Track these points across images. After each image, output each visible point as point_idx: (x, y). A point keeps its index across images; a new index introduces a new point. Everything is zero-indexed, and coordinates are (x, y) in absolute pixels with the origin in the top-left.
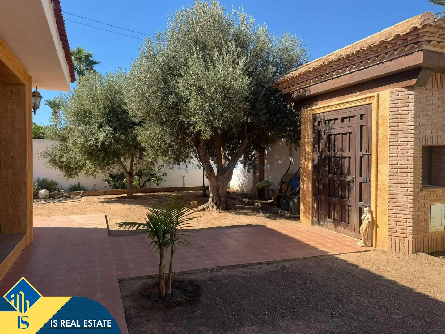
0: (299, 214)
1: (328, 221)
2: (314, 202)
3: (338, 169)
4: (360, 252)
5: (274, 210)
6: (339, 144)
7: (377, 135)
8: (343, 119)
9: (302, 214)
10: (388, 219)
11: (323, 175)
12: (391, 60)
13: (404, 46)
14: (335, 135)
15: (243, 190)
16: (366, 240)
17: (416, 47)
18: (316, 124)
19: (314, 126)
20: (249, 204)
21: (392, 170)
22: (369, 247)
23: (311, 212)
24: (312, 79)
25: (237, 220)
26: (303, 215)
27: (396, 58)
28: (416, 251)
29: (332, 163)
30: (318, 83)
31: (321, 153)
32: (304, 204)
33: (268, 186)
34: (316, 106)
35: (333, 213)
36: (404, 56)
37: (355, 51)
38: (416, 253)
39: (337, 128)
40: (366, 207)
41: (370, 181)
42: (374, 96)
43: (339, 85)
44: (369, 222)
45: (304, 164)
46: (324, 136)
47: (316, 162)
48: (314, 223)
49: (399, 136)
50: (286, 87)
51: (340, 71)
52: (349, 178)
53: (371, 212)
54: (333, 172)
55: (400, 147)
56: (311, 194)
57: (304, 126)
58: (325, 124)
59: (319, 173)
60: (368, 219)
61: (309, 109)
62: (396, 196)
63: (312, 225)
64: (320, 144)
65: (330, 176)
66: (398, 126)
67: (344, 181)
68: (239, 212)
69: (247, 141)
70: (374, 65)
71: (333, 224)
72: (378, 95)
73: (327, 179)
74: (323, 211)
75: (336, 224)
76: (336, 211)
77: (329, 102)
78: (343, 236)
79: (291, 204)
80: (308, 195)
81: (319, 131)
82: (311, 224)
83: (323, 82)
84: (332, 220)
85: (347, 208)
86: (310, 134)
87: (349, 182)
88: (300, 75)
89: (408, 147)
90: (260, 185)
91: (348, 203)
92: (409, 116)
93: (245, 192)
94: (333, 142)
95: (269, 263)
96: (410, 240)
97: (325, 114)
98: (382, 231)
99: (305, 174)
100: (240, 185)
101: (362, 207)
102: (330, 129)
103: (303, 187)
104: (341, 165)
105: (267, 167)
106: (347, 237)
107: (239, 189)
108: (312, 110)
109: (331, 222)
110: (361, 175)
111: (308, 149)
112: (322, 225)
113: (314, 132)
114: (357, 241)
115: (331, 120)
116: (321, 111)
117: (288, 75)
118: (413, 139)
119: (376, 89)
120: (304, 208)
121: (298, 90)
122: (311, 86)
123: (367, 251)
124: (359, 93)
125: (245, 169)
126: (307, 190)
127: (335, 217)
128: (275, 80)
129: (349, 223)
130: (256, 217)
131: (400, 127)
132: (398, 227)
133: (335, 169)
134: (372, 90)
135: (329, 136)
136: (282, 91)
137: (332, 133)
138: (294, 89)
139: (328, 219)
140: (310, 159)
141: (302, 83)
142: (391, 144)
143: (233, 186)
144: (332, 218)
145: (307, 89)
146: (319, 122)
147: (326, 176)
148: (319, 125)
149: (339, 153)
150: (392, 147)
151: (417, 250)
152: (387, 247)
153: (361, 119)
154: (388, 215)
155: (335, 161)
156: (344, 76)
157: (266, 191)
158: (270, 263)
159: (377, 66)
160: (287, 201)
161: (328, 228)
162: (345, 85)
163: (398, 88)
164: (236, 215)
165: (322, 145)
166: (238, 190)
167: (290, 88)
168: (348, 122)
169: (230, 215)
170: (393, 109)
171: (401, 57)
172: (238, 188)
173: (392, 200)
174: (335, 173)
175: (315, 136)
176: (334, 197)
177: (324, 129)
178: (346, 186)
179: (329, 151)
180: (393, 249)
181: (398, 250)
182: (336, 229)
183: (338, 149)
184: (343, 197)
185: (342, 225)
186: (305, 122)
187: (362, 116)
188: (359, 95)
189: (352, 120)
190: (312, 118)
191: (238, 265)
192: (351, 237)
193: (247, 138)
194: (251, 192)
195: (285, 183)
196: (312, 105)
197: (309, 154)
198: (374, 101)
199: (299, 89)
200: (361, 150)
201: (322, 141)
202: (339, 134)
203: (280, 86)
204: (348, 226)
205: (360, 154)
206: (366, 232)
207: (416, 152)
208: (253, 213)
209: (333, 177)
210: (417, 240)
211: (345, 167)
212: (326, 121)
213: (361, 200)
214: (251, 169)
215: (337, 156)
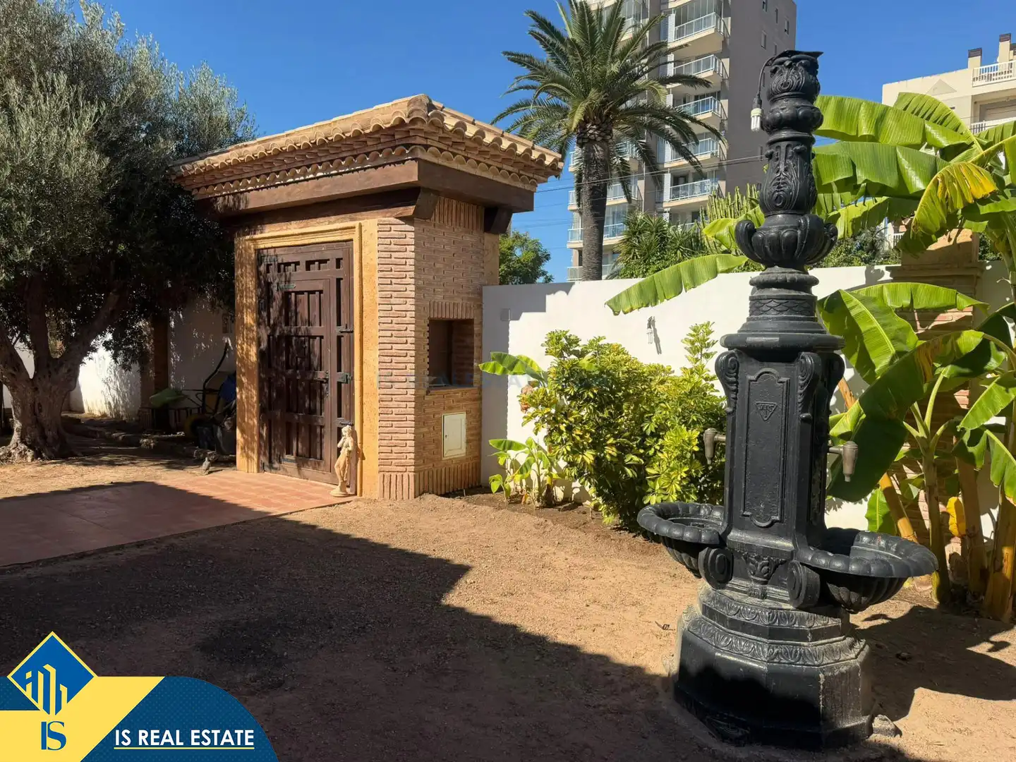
0: (235, 454)
1: (287, 460)
2: (261, 425)
3: (303, 359)
4: (330, 506)
5: (184, 451)
6: (303, 310)
7: (361, 297)
8: (309, 264)
9: (239, 452)
10: (378, 443)
11: (276, 370)
12: (376, 167)
13: (391, 147)
14: (297, 293)
15: (117, 413)
16: (345, 485)
17: (407, 152)
18: (262, 268)
19: (259, 273)
20: (126, 442)
21: (383, 359)
22: (350, 495)
23: (255, 445)
24: (249, 179)
25: (85, 477)
26: (242, 454)
27: (383, 165)
28: (419, 493)
29: (292, 346)
30: (262, 189)
31: (273, 328)
32: (243, 432)
33: (175, 401)
34: (262, 233)
35: (295, 443)
36: (394, 163)
37: (318, 138)
38: (420, 495)
39: (300, 280)
40: (346, 425)
41: (353, 378)
42: (354, 228)
43: (297, 198)
44: (349, 452)
45: (242, 349)
46: (277, 295)
47: (264, 345)
48: (261, 468)
49: (393, 301)
50: (200, 185)
51: (298, 171)
52: (321, 375)
53: (353, 434)
54: (294, 364)
55: (395, 320)
56: (255, 410)
57: (239, 272)
58: (279, 271)
59: (270, 366)
60: (348, 446)
61: (248, 237)
62: (390, 404)
63: (258, 472)
64: (271, 310)
65: (290, 371)
66: (391, 284)
67: (312, 381)
68: (96, 460)
69: (117, 297)
70: (353, 171)
71: (294, 465)
72: (361, 226)
73: (284, 378)
74: (278, 442)
75: (301, 463)
76: (300, 440)
77: (285, 228)
78: (311, 484)
79: (219, 434)
80: (249, 411)
81: (268, 284)
82: (255, 470)
83: (270, 187)
84: (292, 457)
85: (318, 430)
86: (252, 289)
87: (322, 382)
88: (224, 167)
89: (407, 319)
90: (158, 398)
91: (320, 421)
92: (407, 268)
93: (124, 418)
94: (293, 308)
95: (139, 545)
96: (412, 475)
97: (278, 251)
98: (371, 466)
99: (243, 370)
100: (109, 403)
101: (341, 426)
102: (288, 281)
103: (242, 397)
104: (307, 352)
105: (175, 358)
106: (316, 485)
107: (107, 411)
108: (254, 240)
109: (291, 461)
110: (339, 370)
111: (249, 319)
112: (276, 469)
113: (259, 285)
114: (333, 489)
115: (288, 264)
116: (269, 245)
117: (201, 163)
118: (413, 308)
119: (358, 215)
120: (242, 440)
121: (225, 195)
122: (249, 191)
123: (344, 503)
124: (333, 218)
125: (116, 362)
126: (248, 402)
127: (300, 451)
128: (174, 168)
129: (321, 459)
130: (136, 468)
131: (394, 286)
132: (394, 456)
133: (299, 360)
134: (353, 215)
135: (286, 295)
136: (193, 194)
137: (290, 290)
138: (217, 192)
139: (286, 457)
140: (253, 339)
141: (232, 182)
142: (382, 314)
143: (90, 407)
144: (294, 452)
145: (242, 196)
146: (268, 266)
147: (283, 374)
148: (268, 271)
149: (303, 328)
150: (383, 320)
151: (422, 490)
152: (378, 491)
153: (338, 266)
154: (378, 437)
155: (297, 342)
156: (305, 183)
157: (172, 413)
158: (142, 545)
159: (356, 173)
160: (212, 429)
161: (286, 472)
162: (308, 200)
163: (389, 219)
164: (85, 468)
165: (274, 312)
166: (104, 415)
167: (209, 190)
168: (317, 271)
169: (69, 468)
170: (385, 254)
171: (390, 164)
172: (105, 409)
173: (384, 411)
174: (297, 367)
175: (261, 294)
176: (297, 412)
177: (276, 281)
178: (316, 390)
179: (287, 324)
180: (387, 494)
181: (393, 496)
182: (299, 473)
183: (302, 321)
184: (312, 411)
185: (309, 463)
186: (242, 265)
187: (338, 261)
188: (335, 222)
189: (324, 268)
190: (253, 255)
191: (65, 556)
192: (325, 484)
193: (115, 290)
194: (138, 418)
195: (211, 391)
196: (255, 231)
197: (250, 329)
198: (355, 237)
199: (228, 195)
200: (339, 324)
201: (274, 304)
202: (302, 293)
203: (187, 182)
204: (319, 465)
205: (337, 330)
206: (344, 471)
207: (418, 329)
208: (133, 459)
209: (295, 374)
210: (422, 474)
211: (315, 355)
212: (279, 265)
213: (339, 415)
214: (133, 361)
215: (300, 334)
